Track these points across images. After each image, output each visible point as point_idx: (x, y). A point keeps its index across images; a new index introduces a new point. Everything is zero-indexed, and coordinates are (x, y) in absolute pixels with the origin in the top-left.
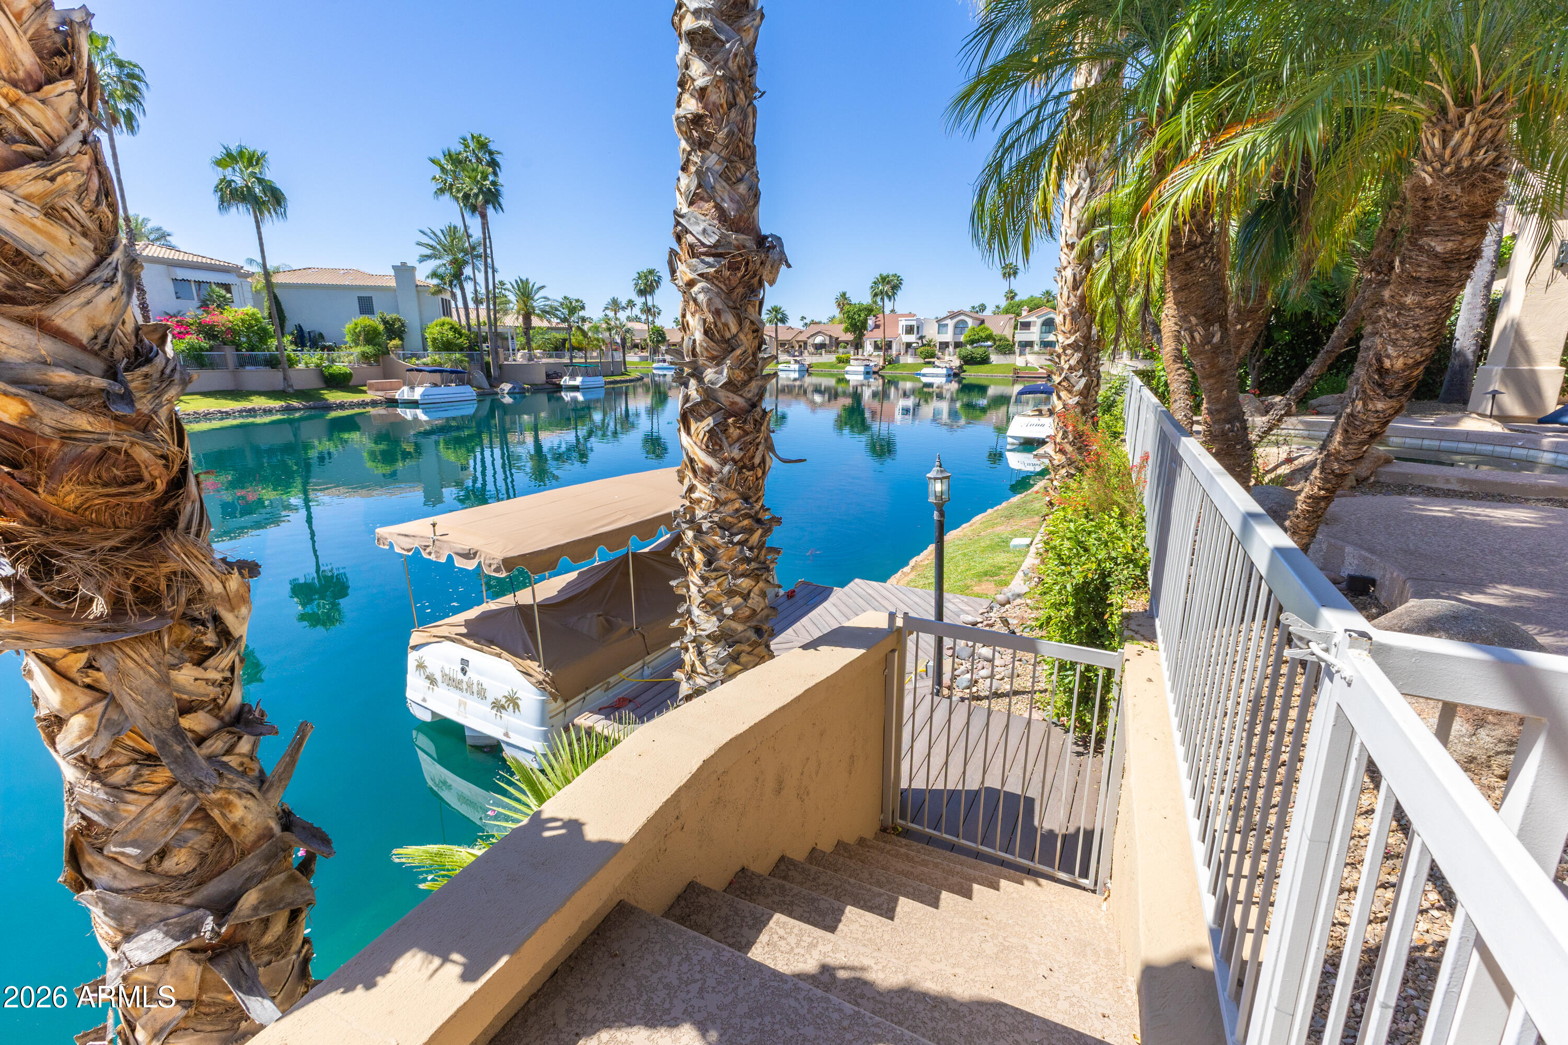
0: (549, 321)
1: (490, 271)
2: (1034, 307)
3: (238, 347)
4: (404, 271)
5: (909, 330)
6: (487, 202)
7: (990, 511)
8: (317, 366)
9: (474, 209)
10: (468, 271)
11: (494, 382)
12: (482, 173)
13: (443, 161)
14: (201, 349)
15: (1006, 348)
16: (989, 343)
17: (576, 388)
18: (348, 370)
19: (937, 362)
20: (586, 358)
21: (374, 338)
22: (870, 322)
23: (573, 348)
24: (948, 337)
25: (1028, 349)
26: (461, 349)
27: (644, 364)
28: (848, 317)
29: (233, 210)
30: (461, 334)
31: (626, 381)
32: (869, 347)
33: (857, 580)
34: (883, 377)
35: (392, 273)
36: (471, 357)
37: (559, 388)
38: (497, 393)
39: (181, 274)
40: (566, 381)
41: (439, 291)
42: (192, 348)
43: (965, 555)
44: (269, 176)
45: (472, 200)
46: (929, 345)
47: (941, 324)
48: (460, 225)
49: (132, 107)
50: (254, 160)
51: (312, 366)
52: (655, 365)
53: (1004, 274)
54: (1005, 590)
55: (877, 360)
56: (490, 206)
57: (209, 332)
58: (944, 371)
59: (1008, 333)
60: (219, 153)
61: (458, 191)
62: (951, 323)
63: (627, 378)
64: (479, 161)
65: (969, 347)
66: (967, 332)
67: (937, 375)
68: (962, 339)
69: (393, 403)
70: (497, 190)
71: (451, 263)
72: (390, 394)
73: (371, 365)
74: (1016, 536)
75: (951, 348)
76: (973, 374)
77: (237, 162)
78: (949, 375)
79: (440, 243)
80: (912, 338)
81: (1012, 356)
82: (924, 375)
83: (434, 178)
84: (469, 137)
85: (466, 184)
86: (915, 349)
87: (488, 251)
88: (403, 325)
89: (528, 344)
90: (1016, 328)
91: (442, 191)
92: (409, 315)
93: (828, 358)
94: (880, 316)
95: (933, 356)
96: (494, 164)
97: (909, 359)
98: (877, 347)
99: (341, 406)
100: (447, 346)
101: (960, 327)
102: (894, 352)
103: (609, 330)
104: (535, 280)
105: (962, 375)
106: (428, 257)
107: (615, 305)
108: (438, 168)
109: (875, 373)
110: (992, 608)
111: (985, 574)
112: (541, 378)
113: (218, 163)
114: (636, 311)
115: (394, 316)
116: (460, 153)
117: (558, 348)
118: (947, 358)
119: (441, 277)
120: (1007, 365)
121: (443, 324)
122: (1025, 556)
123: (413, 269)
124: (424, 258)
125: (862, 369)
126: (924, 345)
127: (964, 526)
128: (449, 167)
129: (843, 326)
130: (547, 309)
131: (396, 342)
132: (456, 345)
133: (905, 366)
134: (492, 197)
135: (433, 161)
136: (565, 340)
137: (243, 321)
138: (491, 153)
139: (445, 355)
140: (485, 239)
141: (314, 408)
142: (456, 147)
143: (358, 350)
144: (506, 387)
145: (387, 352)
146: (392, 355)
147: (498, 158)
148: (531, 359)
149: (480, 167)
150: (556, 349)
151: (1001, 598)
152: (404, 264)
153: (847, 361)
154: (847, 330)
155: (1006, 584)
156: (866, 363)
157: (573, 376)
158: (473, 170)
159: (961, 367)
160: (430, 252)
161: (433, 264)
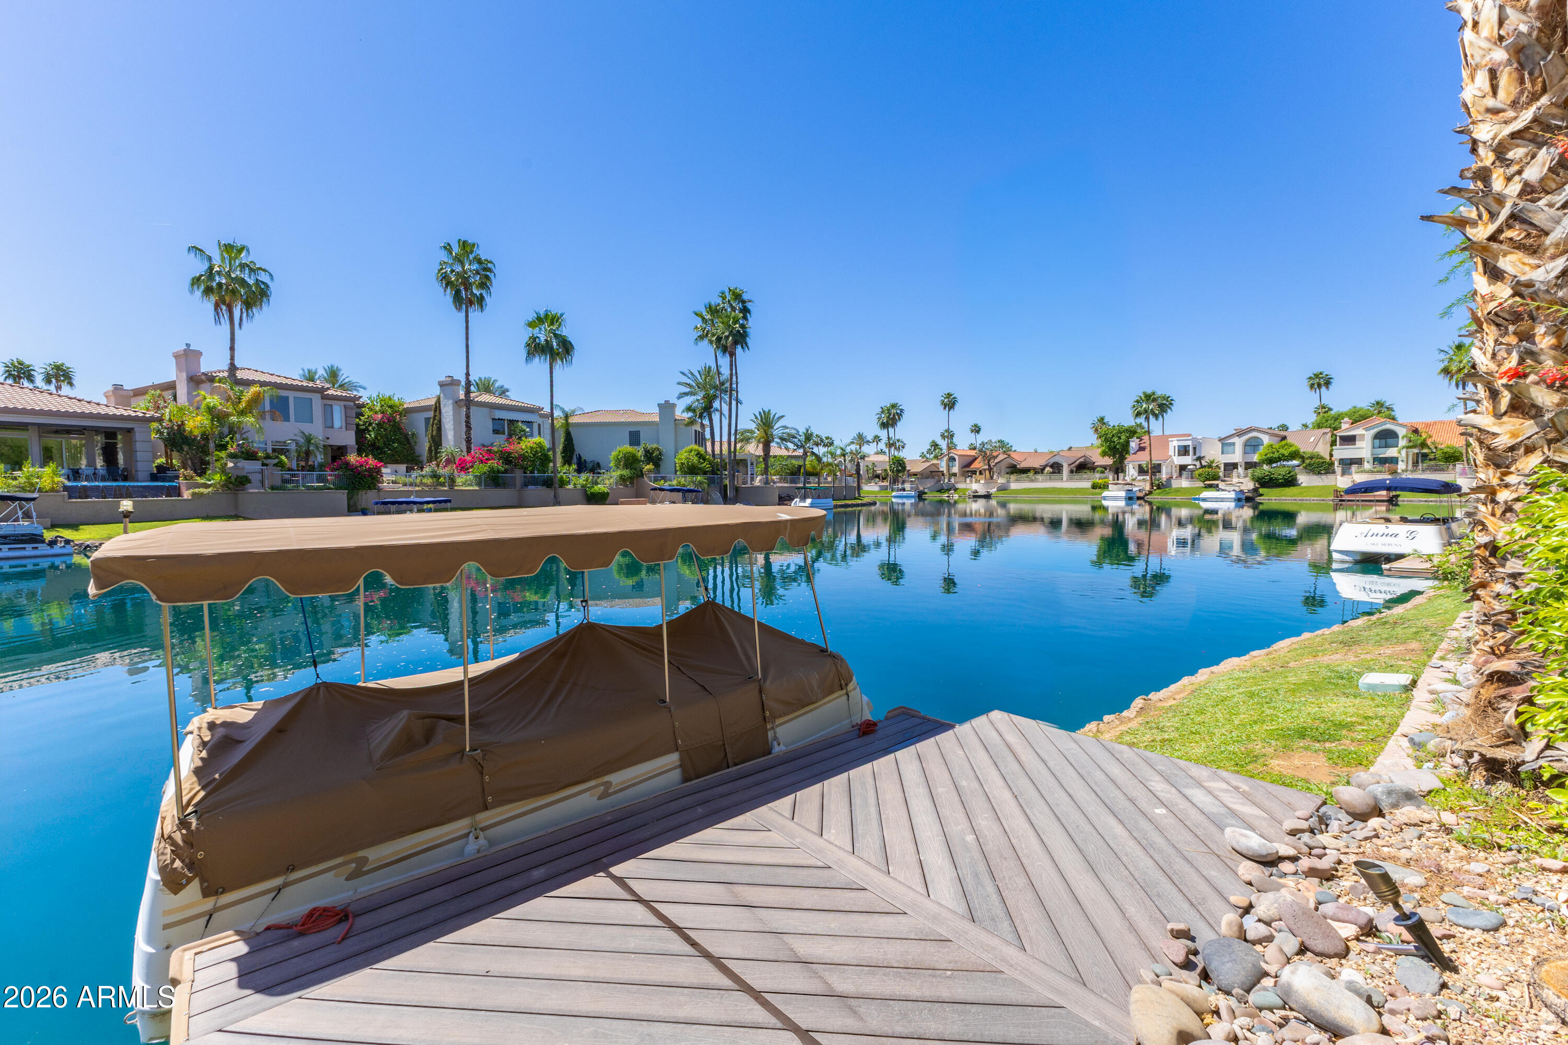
0: (787, 449)
1: (734, 403)
2: (1358, 418)
3: (525, 469)
4: (666, 408)
5: (1184, 451)
6: (736, 343)
7: (1306, 635)
8: (583, 486)
9: (725, 349)
10: (716, 404)
11: (728, 502)
12: (734, 318)
13: (704, 313)
14: (498, 471)
15: (1321, 467)
16: (1295, 462)
18: (606, 490)
19: (1222, 485)
20: (819, 483)
21: (631, 464)
22: (1134, 444)
23: (808, 474)
24: (1237, 456)
25: (1354, 468)
26: (705, 473)
27: (883, 493)
28: (1106, 440)
29: (537, 360)
30: (704, 459)
31: (858, 505)
32: (1131, 471)
33: (996, 715)
34: (1150, 503)
35: (657, 410)
36: (711, 481)
39: (499, 414)
40: (797, 502)
41: (692, 422)
42: (492, 470)
43: (1252, 695)
44: (564, 332)
45: (723, 342)
46: (1210, 466)
47: (1225, 443)
48: (713, 366)
49: (484, 292)
50: (553, 319)
51: (579, 487)
52: (894, 494)
53: (1312, 386)
54: (1362, 776)
55: (1143, 484)
56: (739, 347)
57: (507, 458)
58: (1233, 495)
59: (1323, 450)
60: (531, 316)
61: (713, 335)
62: (1239, 442)
63: (860, 502)
64: (733, 309)
65: (1265, 467)
66: (1262, 450)
67: (1222, 500)
68: (1256, 458)
70: (745, 332)
71: (704, 397)
73: (626, 486)
74: (1370, 669)
75: (1241, 470)
76: (1272, 499)
77: (544, 323)
78: (1239, 500)
79: (696, 380)
80: (1187, 460)
81: (1330, 476)
82: (1204, 500)
83: (696, 327)
84: (727, 291)
85: (720, 329)
86: (1192, 471)
87: (734, 386)
88: (660, 454)
89: (766, 471)
90: (1333, 443)
91: (701, 337)
92: (666, 445)
93: (1084, 483)
94: (1146, 438)
95: (1216, 478)
96: (745, 311)
97: (1185, 483)
98: (1141, 471)
100: (692, 470)
101: (1252, 445)
102: (1164, 476)
103: (844, 455)
104: (776, 411)
105: (1258, 499)
106: (686, 394)
107: (861, 439)
108: (700, 319)
109: (1139, 498)
110: (1324, 821)
111: (1302, 733)
113: (531, 325)
114: (882, 446)
115: (655, 446)
116: (719, 305)
117: (794, 473)
118: (1235, 480)
119: (694, 411)
120: (1323, 487)
121: (691, 451)
122: (1405, 704)
123: (674, 405)
124: (682, 395)
125: (1123, 494)
126: (1202, 467)
127: (1254, 653)
128: (708, 317)
129: (1100, 450)
130: (785, 436)
131: (650, 466)
132: (700, 469)
133: (1178, 490)
134: (740, 338)
135: (696, 314)
136: (800, 466)
137: (531, 448)
138: (743, 302)
139: (689, 478)
140: (731, 375)
142: (716, 300)
143: (619, 473)
145: (641, 475)
146: (645, 478)
147: (749, 305)
148: (767, 482)
149: (733, 314)
150: (792, 474)
151: (1350, 794)
152: (667, 402)
153: (1105, 487)
154: (1104, 454)
155: (1363, 762)
156: (1129, 487)
157: (805, 498)
158: (727, 316)
159: (1255, 490)
160: (687, 390)
161: (689, 400)
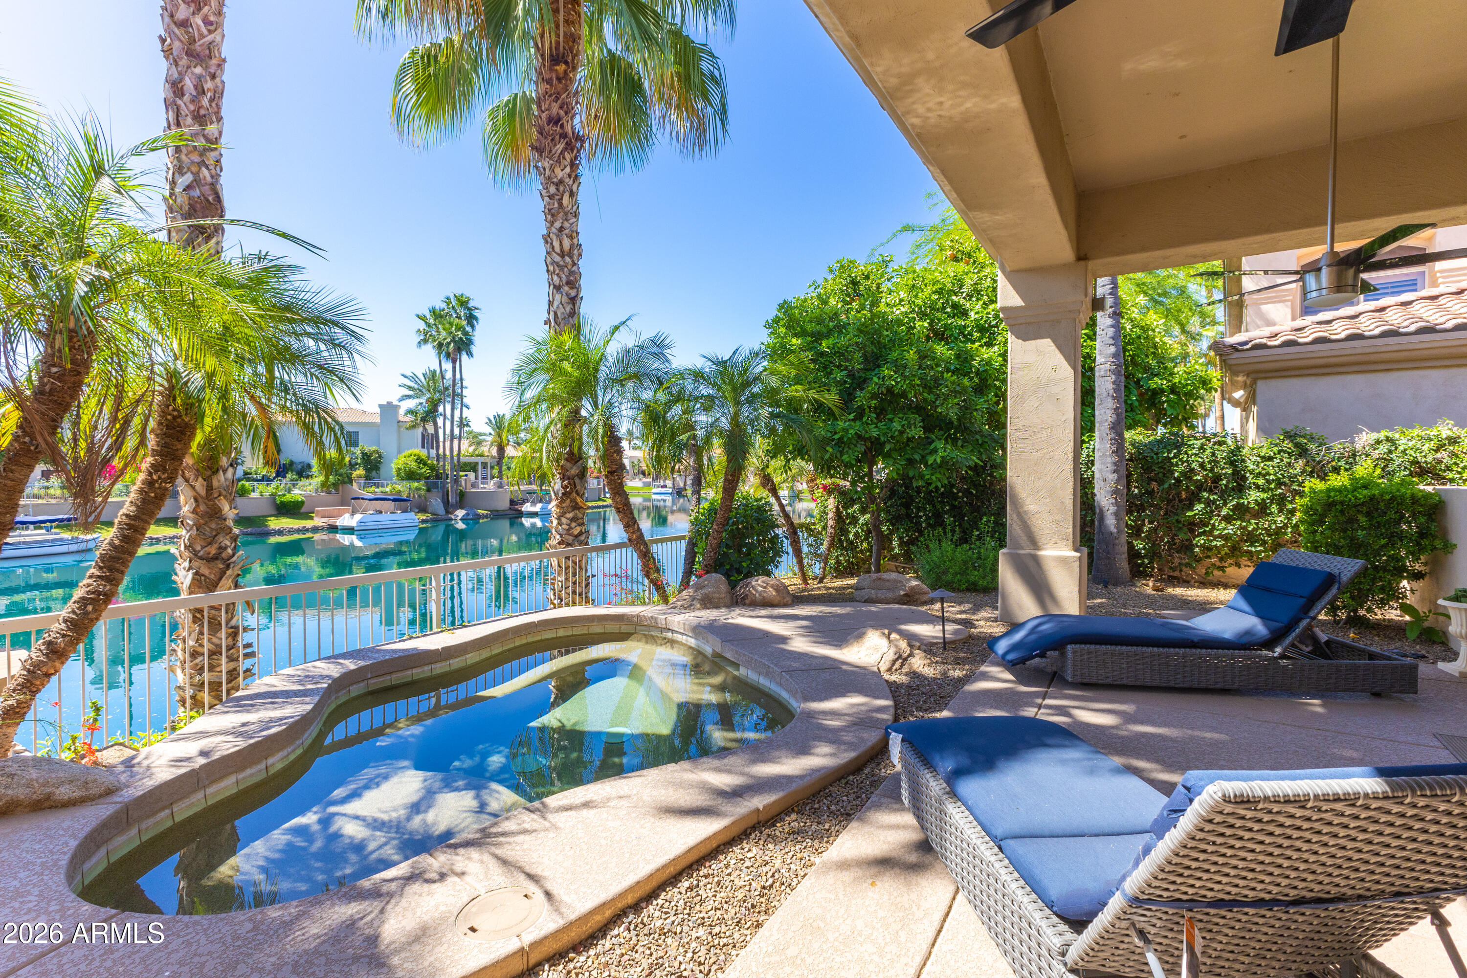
1: (458, 406)
4: (388, 409)
6: (459, 350)
8: (272, 495)
9: (448, 355)
10: (441, 409)
11: (449, 508)
12: (458, 325)
13: (428, 317)
17: (534, 514)
18: (302, 499)
26: (422, 478)
27: (646, 490)
30: (425, 464)
35: (378, 410)
37: (521, 514)
38: (451, 519)
40: (527, 507)
41: (415, 425)
45: (444, 348)
48: (438, 370)
51: (266, 495)
52: (655, 490)
56: (463, 354)
61: (436, 340)
64: (458, 315)
69: (333, 529)
70: (470, 340)
71: (428, 401)
72: (331, 522)
73: (327, 493)
79: (419, 383)
83: (419, 330)
84: (452, 296)
85: (442, 334)
87: (459, 390)
88: (380, 456)
89: (499, 473)
91: (424, 341)
92: (387, 448)
96: (471, 319)
99: (280, 532)
100: (411, 476)
106: (409, 397)
108: (423, 322)
112: (504, 505)
115: (374, 448)
116: (443, 310)
119: (417, 414)
121: (411, 455)
123: (396, 407)
124: (405, 398)
128: (432, 321)
131: (364, 471)
132: (419, 474)
134: (465, 346)
135: (419, 316)
138: (471, 309)
139: (406, 484)
140: (455, 380)
141: (251, 534)
142: (440, 305)
143: (321, 480)
144: (460, 513)
145: (349, 481)
146: (353, 486)
147: (476, 313)
148: (499, 487)
149: (458, 320)
152: (389, 403)
157: (534, 503)
158: (451, 322)
160: (411, 393)
161: (411, 404)
